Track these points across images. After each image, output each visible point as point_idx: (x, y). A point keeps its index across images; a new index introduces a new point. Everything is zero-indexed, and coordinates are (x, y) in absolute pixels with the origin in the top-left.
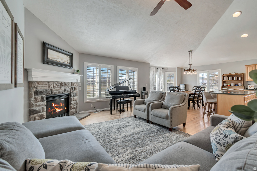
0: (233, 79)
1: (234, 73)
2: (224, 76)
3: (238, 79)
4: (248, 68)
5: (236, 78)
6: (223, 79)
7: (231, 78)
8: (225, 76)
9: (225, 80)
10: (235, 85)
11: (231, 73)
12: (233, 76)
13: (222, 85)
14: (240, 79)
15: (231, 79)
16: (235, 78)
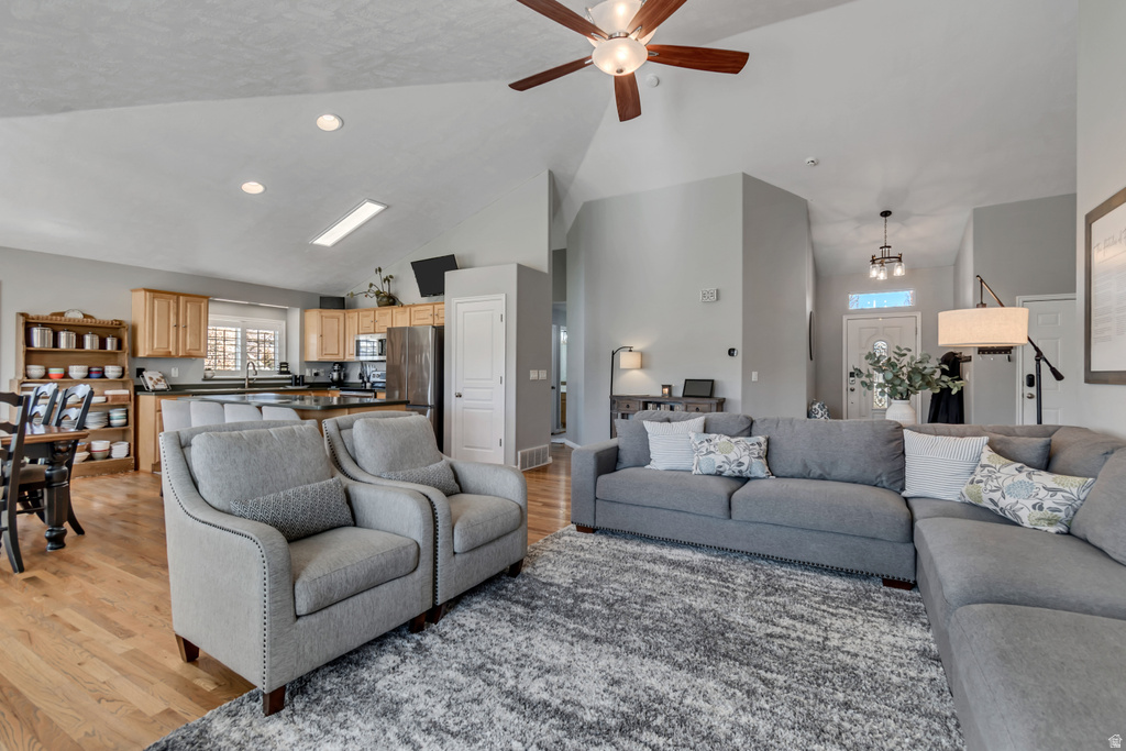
0: (80, 343)
1: (80, 316)
2: (28, 325)
3: (103, 344)
4: (156, 302)
5: (96, 339)
6: (28, 341)
7: (68, 339)
8: (36, 325)
9: (37, 343)
10: (89, 372)
11: (62, 314)
12: (81, 330)
13: (21, 377)
14: (110, 344)
15: (68, 343)
16: (88, 338)
